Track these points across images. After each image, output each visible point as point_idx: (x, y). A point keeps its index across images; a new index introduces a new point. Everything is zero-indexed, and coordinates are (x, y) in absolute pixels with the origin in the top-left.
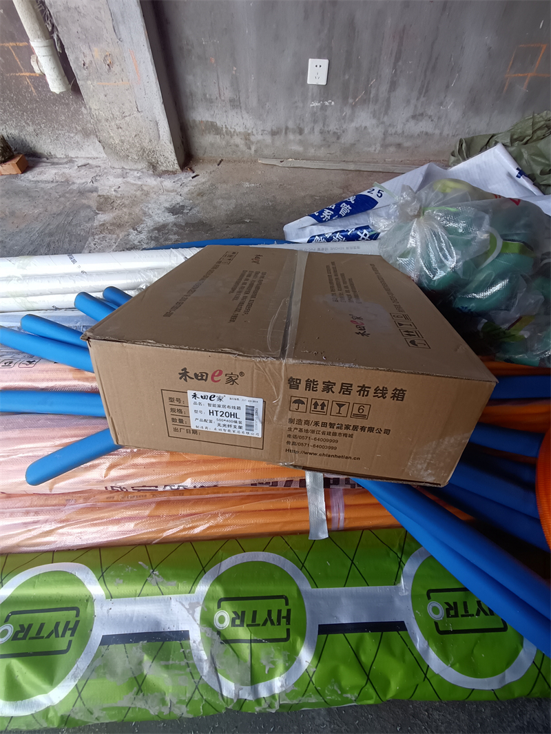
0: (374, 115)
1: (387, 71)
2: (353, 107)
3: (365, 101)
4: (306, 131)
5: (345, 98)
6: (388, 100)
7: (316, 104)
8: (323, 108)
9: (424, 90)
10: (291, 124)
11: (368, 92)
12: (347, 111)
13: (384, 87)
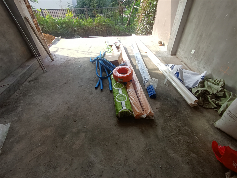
0: (198, 63)
1: (202, 57)
2: (195, 60)
3: (197, 60)
4: (189, 59)
5: (195, 58)
6: (200, 62)
7: (191, 56)
8: (192, 57)
9: (206, 63)
10: (187, 57)
11: (198, 59)
12: (194, 60)
13: (201, 59)
